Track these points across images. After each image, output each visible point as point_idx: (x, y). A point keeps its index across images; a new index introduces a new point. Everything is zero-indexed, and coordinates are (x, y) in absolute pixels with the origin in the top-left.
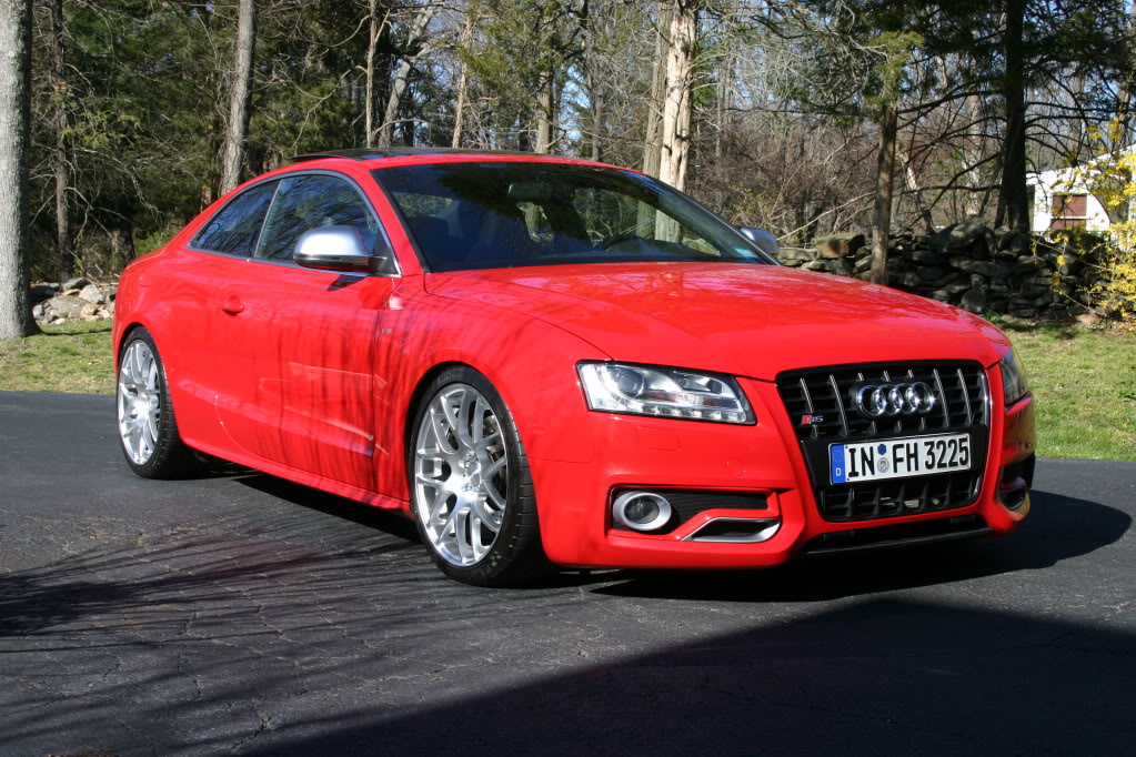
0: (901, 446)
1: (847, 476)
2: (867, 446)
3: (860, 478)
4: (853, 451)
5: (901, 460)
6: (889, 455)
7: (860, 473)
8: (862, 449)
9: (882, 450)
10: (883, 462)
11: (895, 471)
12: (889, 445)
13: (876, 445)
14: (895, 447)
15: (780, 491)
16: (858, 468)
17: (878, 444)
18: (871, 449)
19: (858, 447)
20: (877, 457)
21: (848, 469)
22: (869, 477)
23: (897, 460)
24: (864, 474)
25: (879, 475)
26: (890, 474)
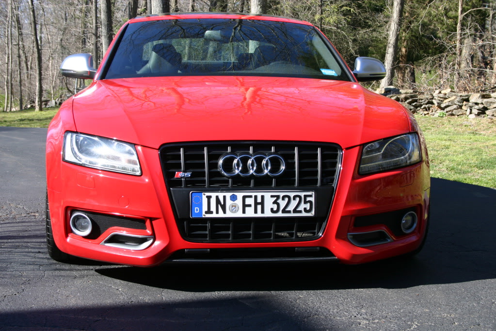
0: (251, 197)
1: (204, 213)
2: (221, 195)
3: (214, 215)
4: (209, 198)
5: (250, 206)
6: (239, 202)
7: (215, 211)
8: (217, 197)
9: (234, 198)
10: (234, 206)
11: (244, 212)
12: (240, 195)
13: (228, 195)
14: (244, 198)
15: (152, 219)
16: (213, 208)
17: (231, 194)
18: (224, 197)
19: (214, 195)
20: (229, 202)
21: (205, 208)
22: (221, 215)
23: (245, 206)
24: (217, 212)
25: (229, 214)
26: (239, 214)
